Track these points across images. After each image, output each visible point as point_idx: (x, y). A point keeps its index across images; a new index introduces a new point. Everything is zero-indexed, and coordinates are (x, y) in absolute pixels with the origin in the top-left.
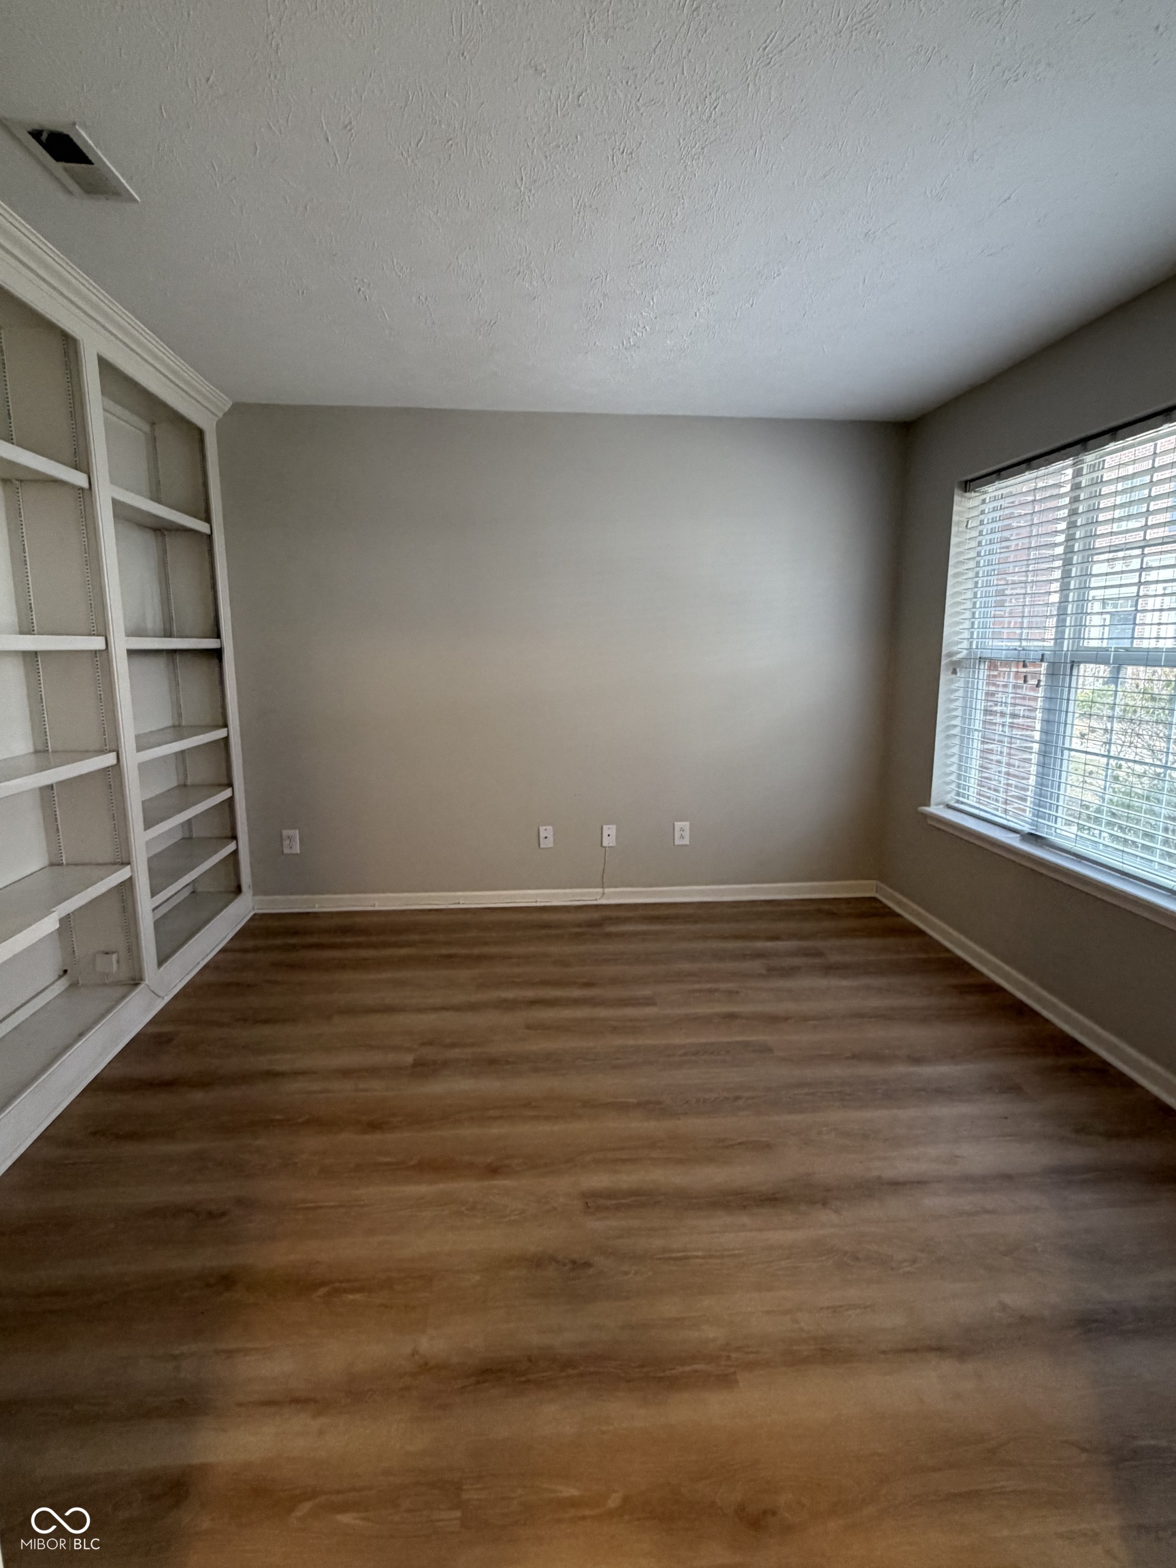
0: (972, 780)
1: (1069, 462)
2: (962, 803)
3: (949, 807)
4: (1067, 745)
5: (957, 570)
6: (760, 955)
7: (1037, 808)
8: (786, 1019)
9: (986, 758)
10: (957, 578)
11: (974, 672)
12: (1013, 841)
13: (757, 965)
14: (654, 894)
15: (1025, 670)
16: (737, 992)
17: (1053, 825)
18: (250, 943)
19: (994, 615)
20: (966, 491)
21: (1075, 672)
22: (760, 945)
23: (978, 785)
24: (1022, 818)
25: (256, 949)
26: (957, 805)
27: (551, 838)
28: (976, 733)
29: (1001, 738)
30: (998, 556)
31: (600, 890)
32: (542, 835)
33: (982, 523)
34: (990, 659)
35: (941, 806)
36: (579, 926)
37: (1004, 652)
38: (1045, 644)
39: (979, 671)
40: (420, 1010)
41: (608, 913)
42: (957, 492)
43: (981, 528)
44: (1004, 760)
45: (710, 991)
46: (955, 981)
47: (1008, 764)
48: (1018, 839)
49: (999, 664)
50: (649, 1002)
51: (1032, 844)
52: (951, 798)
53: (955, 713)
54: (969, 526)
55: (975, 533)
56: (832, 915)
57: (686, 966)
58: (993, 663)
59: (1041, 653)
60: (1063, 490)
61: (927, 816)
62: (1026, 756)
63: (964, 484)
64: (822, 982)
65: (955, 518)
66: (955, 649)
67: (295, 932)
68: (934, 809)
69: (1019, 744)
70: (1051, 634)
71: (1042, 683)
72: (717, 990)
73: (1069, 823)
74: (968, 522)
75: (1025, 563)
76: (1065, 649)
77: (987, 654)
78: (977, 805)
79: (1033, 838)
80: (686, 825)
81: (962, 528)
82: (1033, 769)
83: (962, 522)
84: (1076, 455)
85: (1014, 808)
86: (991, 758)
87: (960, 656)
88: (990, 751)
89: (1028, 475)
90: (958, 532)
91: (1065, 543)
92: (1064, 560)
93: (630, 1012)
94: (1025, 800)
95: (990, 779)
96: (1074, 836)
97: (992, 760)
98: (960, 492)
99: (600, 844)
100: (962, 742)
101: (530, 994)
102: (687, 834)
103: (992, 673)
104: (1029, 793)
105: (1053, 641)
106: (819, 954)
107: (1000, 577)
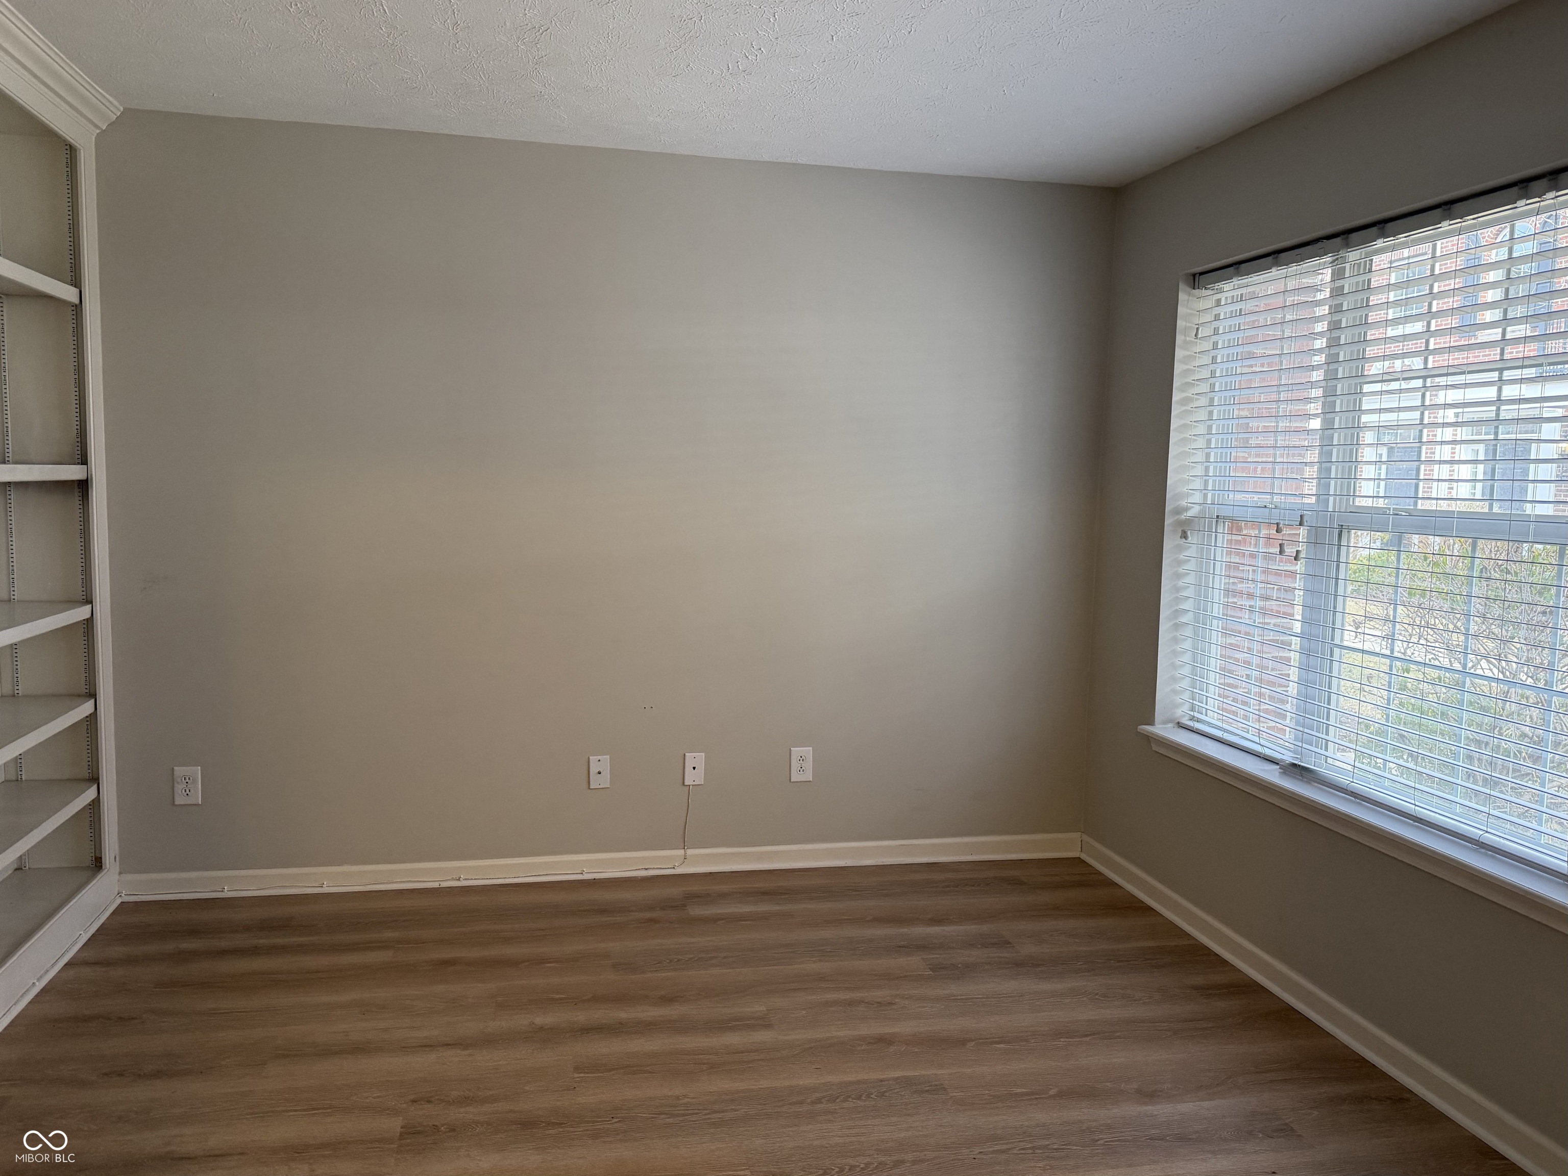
0: (1211, 688)
1: (1328, 259)
2: (1198, 721)
3: (1180, 726)
4: (1337, 641)
5: (1184, 395)
6: (922, 946)
7: (1301, 729)
8: (963, 1042)
9: (1230, 657)
10: (1185, 406)
11: (1210, 536)
12: (1270, 774)
13: (913, 962)
14: (760, 857)
15: (1279, 536)
16: (890, 1004)
17: (1323, 752)
18: (118, 951)
19: (1236, 457)
20: (1194, 289)
21: (1344, 542)
22: (920, 931)
23: (1220, 695)
24: (1281, 742)
25: (130, 961)
26: (1191, 723)
27: (606, 774)
28: (1215, 622)
29: (1248, 629)
30: (1238, 378)
31: (682, 852)
32: (594, 770)
33: (1216, 332)
34: (1232, 520)
35: (1170, 725)
36: (651, 908)
37: (1250, 510)
38: (1306, 501)
39: (1216, 536)
40: (406, 1048)
41: (696, 888)
42: (1182, 286)
43: (1215, 338)
44: (1255, 660)
45: (850, 1003)
46: (1199, 980)
47: (1262, 667)
48: (1277, 774)
49: (1243, 524)
50: (763, 1023)
51: (1295, 778)
52: (1182, 713)
53: (1185, 594)
54: (1200, 336)
55: (1207, 345)
56: (1017, 884)
57: (812, 966)
58: (1235, 524)
59: (1299, 513)
60: (1320, 296)
61: (1149, 739)
62: (1285, 654)
63: (1192, 278)
64: (1011, 986)
65: (1180, 323)
66: (1184, 503)
67: (194, 931)
68: (1161, 729)
69: (1273, 636)
70: (1310, 488)
71: (1302, 555)
72: (861, 1002)
73: (1344, 749)
74: (1198, 329)
75: (1275, 389)
76: (1330, 509)
77: (1226, 512)
78: (1220, 724)
79: (1297, 770)
80: (807, 751)
81: (1191, 338)
82: (1294, 674)
83: (1190, 328)
84: (1336, 250)
85: (1268, 728)
86: (1236, 656)
87: (1190, 513)
88: (1235, 647)
89: (1275, 272)
90: (1185, 342)
91: (1325, 367)
92: (1325, 389)
93: (734, 1039)
94: (1284, 717)
95: (1236, 687)
96: (1350, 768)
97: (1237, 660)
98: (1189, 289)
99: (682, 781)
100: (1196, 633)
101: (581, 1017)
102: (809, 766)
103: (1234, 537)
104: (1288, 707)
105: (1314, 498)
106: (1004, 943)
107: (1242, 406)
